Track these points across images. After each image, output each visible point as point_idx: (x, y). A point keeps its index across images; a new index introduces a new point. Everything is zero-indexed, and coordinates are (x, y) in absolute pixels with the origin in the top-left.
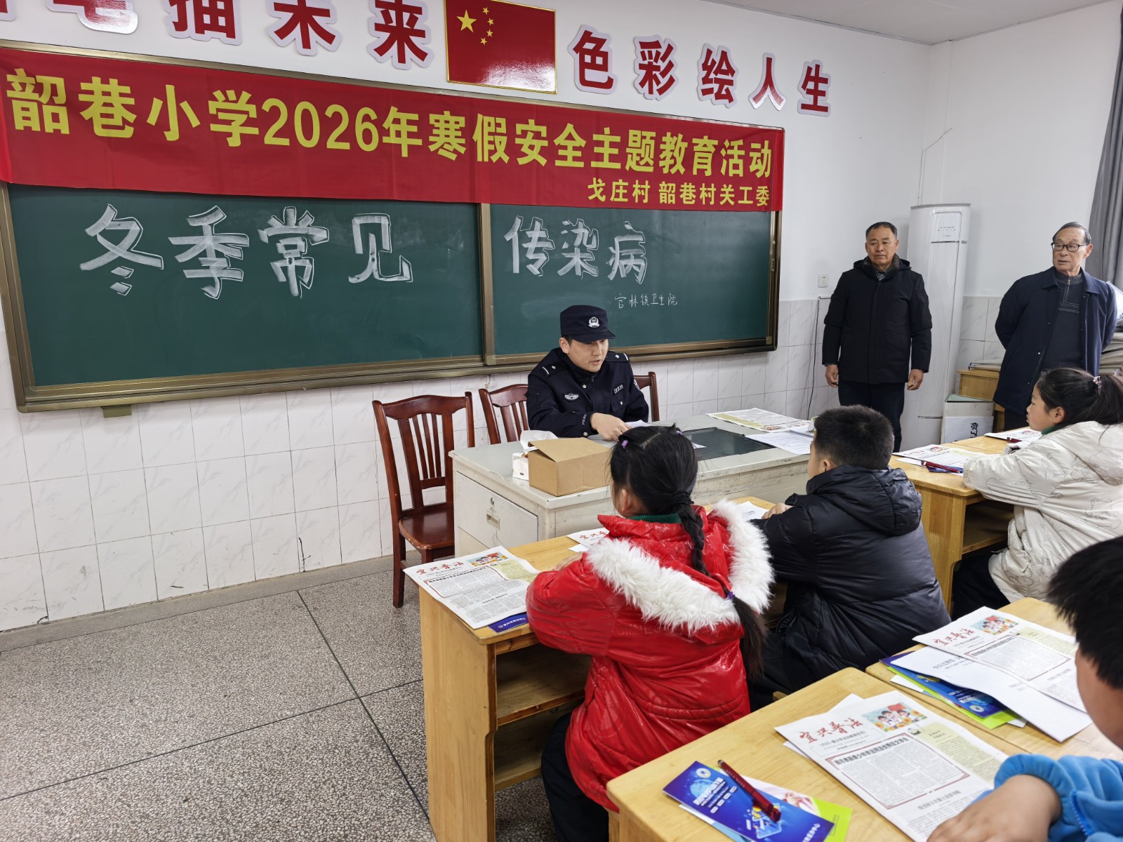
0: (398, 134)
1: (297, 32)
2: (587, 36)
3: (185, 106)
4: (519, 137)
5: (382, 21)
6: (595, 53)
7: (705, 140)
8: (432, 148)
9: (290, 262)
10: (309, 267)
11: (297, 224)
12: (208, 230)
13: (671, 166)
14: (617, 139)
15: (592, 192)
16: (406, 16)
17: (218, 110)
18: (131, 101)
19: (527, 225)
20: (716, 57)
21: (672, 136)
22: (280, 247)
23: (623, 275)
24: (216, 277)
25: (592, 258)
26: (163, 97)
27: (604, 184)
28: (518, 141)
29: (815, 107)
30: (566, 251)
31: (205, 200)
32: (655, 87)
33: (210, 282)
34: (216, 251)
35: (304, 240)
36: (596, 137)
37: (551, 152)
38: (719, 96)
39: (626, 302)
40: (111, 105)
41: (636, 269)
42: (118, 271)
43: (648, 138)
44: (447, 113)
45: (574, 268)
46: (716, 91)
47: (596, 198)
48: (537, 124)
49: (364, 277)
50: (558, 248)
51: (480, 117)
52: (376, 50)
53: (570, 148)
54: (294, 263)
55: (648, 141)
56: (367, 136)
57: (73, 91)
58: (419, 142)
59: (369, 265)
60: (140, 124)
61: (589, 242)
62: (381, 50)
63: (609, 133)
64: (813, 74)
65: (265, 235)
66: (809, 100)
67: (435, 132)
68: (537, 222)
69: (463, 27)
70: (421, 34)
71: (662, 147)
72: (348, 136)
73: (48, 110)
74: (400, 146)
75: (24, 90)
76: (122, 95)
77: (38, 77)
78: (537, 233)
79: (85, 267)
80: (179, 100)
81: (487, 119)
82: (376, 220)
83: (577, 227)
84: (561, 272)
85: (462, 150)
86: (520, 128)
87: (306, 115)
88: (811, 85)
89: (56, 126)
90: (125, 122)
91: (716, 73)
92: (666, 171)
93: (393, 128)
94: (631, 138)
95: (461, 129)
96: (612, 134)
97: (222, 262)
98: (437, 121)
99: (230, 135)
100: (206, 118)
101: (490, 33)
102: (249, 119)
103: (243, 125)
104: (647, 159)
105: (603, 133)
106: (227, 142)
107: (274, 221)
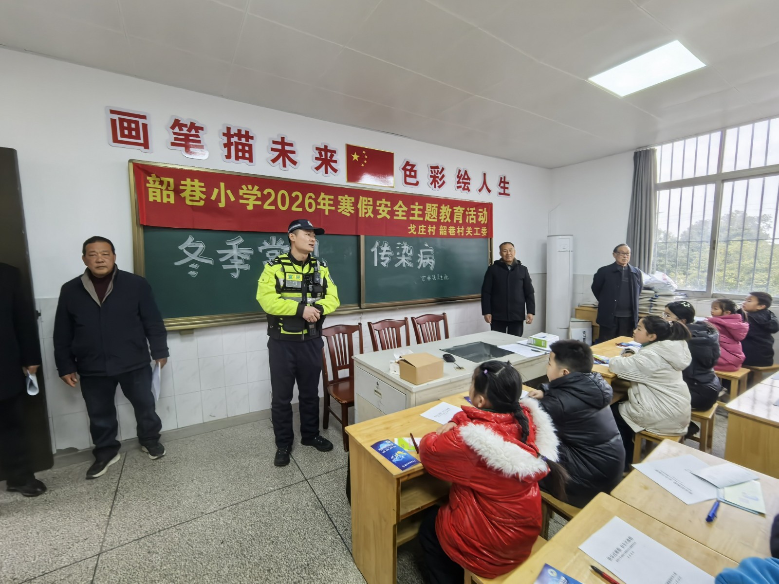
0: (324, 205)
1: (281, 160)
2: (408, 163)
3: (229, 192)
4: (378, 206)
5: (318, 156)
6: (411, 170)
7: (459, 208)
8: (339, 211)
11: (276, 244)
12: (235, 247)
13: (445, 219)
14: (421, 207)
15: (410, 230)
16: (329, 154)
17: (244, 194)
18: (204, 189)
19: (381, 245)
20: (463, 173)
21: (445, 206)
22: (268, 255)
23: (424, 266)
24: (237, 268)
25: (411, 259)
26: (219, 188)
27: (415, 227)
28: (378, 208)
29: (504, 194)
30: (398, 256)
31: (235, 233)
32: (437, 185)
33: (234, 270)
34: (238, 257)
35: (278, 251)
36: (412, 206)
37: (392, 213)
38: (464, 189)
39: (426, 279)
40: (194, 191)
41: (430, 263)
42: (192, 266)
43: (435, 207)
44: (346, 196)
45: (402, 264)
46: (463, 187)
47: (412, 233)
48: (386, 201)
50: (395, 255)
51: (361, 197)
52: (315, 168)
53: (400, 211)
55: (434, 208)
56: (310, 205)
57: (177, 185)
58: (333, 208)
60: (208, 200)
61: (409, 252)
62: (318, 168)
63: (417, 205)
64: (503, 180)
65: (261, 249)
66: (502, 191)
67: (341, 204)
68: (386, 244)
69: (354, 159)
70: (335, 162)
71: (441, 211)
72: (302, 205)
73: (165, 193)
74: (324, 210)
75: (154, 184)
76: (200, 187)
77: (161, 178)
78: (385, 248)
79: (177, 264)
80: (226, 189)
81: (364, 198)
83: (403, 245)
84: (396, 265)
85: (353, 212)
86: (378, 202)
87: (283, 196)
88: (502, 185)
89: (169, 200)
90: (201, 199)
91: (463, 179)
92: (442, 221)
93: (322, 202)
94: (427, 207)
95: (352, 203)
96: (419, 205)
97: (241, 261)
98: (342, 199)
99: (248, 204)
100: (238, 197)
101: (365, 162)
102: (257, 198)
103: (254, 200)
104: (434, 216)
105: (415, 205)
106: (247, 208)
107: (265, 243)
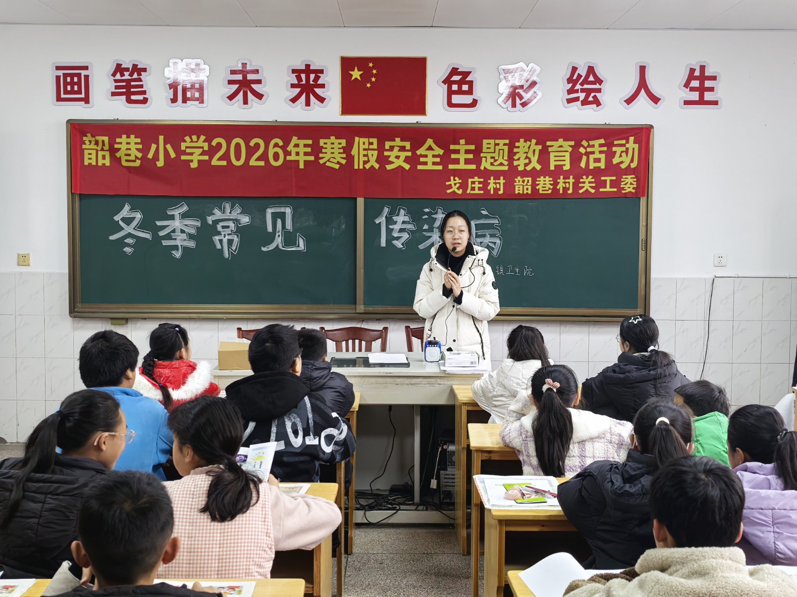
0: (297, 154)
1: (241, 95)
2: (454, 71)
3: (169, 147)
4: (387, 150)
5: (296, 82)
6: (460, 83)
7: (560, 142)
8: (321, 162)
9: (225, 237)
10: (236, 239)
11: (230, 213)
12: (177, 217)
13: (526, 165)
14: (472, 147)
15: (450, 187)
16: (312, 76)
17: (187, 147)
18: (140, 146)
19: (393, 212)
20: (583, 71)
21: (525, 141)
22: (219, 227)
24: (179, 245)
26: (158, 144)
27: (460, 181)
28: (386, 153)
29: (701, 102)
30: (425, 230)
31: (175, 200)
32: (518, 102)
33: (176, 248)
34: (181, 229)
35: (234, 223)
36: (452, 147)
37: (414, 160)
38: (585, 102)
40: (130, 149)
41: (491, 245)
42: (129, 241)
43: (501, 144)
44: (333, 138)
46: (582, 99)
47: (454, 191)
48: (402, 141)
49: (272, 247)
50: (420, 229)
51: (357, 139)
52: (290, 100)
53: (430, 156)
54: (227, 237)
55: (501, 147)
56: (276, 157)
57: (112, 143)
58: (312, 158)
59: (275, 240)
60: (144, 159)
62: (294, 100)
63: (464, 143)
64: (697, 73)
65: (210, 220)
66: (695, 96)
67: (324, 150)
68: (402, 210)
69: (353, 78)
70: (323, 86)
71: (515, 150)
72: (264, 157)
73: (100, 154)
74: (297, 162)
75: (90, 144)
76: (136, 143)
77: (97, 137)
78: (401, 218)
79: (112, 238)
80: (165, 143)
81: (362, 140)
82: (282, 210)
83: (436, 213)
84: (421, 247)
85: (344, 162)
86: (388, 145)
87: (238, 146)
89: (104, 162)
90: (136, 157)
92: (521, 168)
93: (294, 150)
94: (485, 146)
95: (343, 148)
96: (467, 144)
97: (184, 236)
98: (325, 143)
99: (192, 161)
100: (179, 152)
101: (373, 79)
102: (204, 151)
103: (201, 154)
104: (500, 160)
105: (459, 144)
106: (190, 165)
107: (216, 211)
